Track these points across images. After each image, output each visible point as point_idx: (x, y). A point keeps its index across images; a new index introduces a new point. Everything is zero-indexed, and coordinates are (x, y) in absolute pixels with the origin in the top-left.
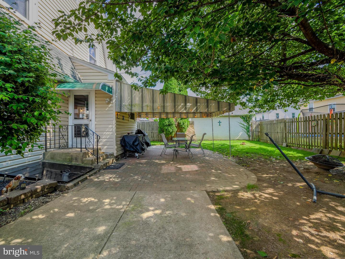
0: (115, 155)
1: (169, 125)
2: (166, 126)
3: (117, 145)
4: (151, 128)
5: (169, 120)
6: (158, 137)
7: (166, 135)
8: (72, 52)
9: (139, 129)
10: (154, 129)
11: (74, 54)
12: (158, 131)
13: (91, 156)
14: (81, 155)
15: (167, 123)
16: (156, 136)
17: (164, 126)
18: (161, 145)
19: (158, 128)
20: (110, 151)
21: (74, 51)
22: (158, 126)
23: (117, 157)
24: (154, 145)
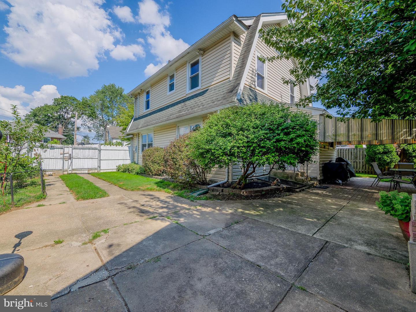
0: (319, 179)
1: (385, 153)
2: (379, 153)
3: (320, 171)
4: (353, 156)
5: (385, 147)
6: (364, 167)
7: (379, 165)
8: (281, 98)
9: (340, 156)
10: (358, 158)
11: (283, 99)
12: (364, 160)
13: (300, 176)
14: (295, 175)
15: (381, 150)
16: (361, 166)
17: (376, 154)
18: (371, 177)
19: (364, 156)
20: (314, 175)
21: (283, 97)
22: (365, 153)
23: (319, 181)
24: (359, 176)
